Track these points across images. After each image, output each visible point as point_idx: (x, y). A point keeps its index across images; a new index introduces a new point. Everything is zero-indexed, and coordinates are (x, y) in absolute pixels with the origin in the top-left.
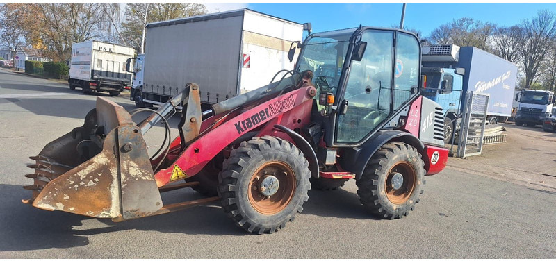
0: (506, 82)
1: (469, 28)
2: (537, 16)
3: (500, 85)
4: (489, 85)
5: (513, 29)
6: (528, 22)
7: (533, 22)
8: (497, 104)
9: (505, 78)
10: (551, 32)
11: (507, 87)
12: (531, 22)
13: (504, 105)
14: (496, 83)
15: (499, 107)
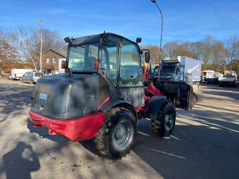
0: (198, 68)
1: (179, 44)
2: (206, 38)
3: (196, 69)
4: (192, 70)
5: (197, 43)
6: (203, 41)
7: (205, 40)
8: (195, 77)
9: (197, 67)
10: (212, 44)
11: (198, 70)
12: (204, 40)
13: (198, 77)
14: (194, 69)
15: (196, 78)
